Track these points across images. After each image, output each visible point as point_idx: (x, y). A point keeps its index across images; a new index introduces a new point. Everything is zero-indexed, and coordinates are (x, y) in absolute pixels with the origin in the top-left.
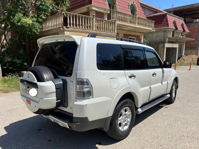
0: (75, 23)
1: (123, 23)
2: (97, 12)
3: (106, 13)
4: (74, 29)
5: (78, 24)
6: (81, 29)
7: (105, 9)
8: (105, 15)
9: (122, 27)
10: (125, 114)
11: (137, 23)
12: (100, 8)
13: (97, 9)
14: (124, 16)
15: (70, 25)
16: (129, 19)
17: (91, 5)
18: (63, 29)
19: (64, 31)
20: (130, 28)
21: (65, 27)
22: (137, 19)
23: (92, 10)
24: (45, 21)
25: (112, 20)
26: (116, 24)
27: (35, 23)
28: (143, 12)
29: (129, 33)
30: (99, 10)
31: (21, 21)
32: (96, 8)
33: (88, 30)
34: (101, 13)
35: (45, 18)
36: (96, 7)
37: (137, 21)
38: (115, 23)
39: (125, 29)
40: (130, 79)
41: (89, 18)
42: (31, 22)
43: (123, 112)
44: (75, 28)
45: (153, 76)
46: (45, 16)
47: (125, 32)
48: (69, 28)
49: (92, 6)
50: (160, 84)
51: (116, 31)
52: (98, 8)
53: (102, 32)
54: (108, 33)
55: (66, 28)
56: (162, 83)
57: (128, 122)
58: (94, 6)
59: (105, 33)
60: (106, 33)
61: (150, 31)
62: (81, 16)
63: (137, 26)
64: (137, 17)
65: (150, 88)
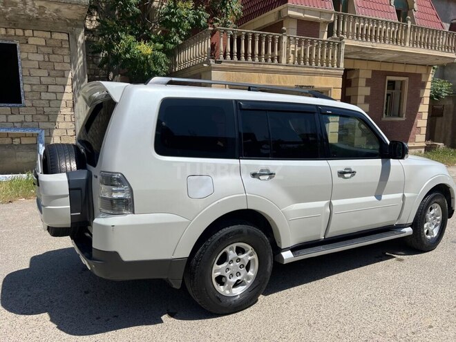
0: (235, 49)
1: (368, 44)
2: (300, 22)
3: (325, 22)
4: (234, 65)
5: (244, 52)
6: (249, 63)
7: (321, 13)
8: (321, 27)
9: (365, 53)
10: (239, 259)
11: (408, 40)
12: (309, 10)
13: (300, 14)
14: (375, 26)
15: (225, 56)
16: (389, 33)
17: (285, 5)
18: (209, 64)
19: (210, 71)
20: (387, 56)
21: (212, 61)
22: (409, 31)
23: (289, 17)
24: (180, 48)
25: (335, 39)
26: (343, 47)
27: (157, 53)
28: (434, 12)
29: (388, 68)
30: (306, 15)
31: (132, 50)
32: (298, 12)
33: (267, 66)
34: (312, 22)
35: (180, 42)
36: (298, 10)
37: (408, 37)
38: (339, 45)
39: (376, 57)
40: (255, 179)
41: (271, 36)
42: (150, 51)
43: (232, 254)
44: (236, 63)
45: (339, 176)
46: (182, 40)
47: (376, 67)
48: (221, 62)
49: (287, 7)
50: (373, 198)
51: (342, 66)
52: (304, 11)
53: (303, 69)
54: (321, 70)
55: (216, 62)
56: (379, 197)
57: (248, 278)
58: (293, 8)
59: (311, 69)
60: (314, 69)
61: (452, 61)
62: (251, 34)
63: (408, 49)
64: (409, 26)
65: (330, 205)
